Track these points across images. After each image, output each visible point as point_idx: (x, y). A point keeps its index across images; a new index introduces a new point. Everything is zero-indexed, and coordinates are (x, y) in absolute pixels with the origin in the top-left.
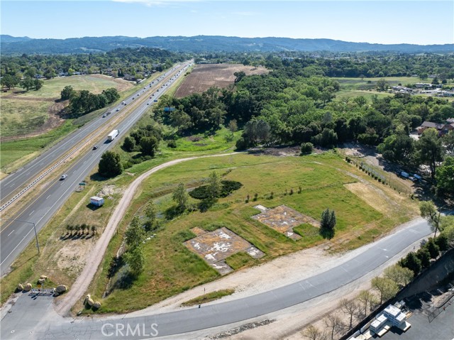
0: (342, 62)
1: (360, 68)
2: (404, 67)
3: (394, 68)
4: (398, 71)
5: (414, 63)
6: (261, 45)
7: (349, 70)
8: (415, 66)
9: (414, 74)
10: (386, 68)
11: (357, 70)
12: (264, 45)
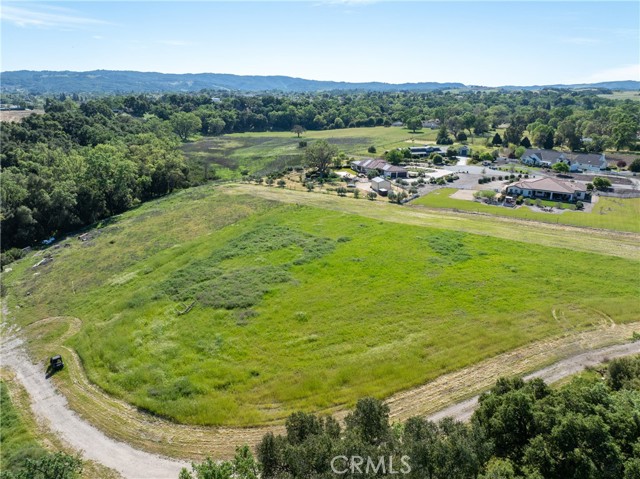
0: (268, 101)
1: (300, 112)
2: (377, 108)
3: (361, 110)
4: (368, 115)
5: (391, 103)
6: (190, 83)
7: (280, 117)
8: (394, 107)
9: (395, 120)
10: (348, 110)
11: (294, 115)
12: (195, 83)
